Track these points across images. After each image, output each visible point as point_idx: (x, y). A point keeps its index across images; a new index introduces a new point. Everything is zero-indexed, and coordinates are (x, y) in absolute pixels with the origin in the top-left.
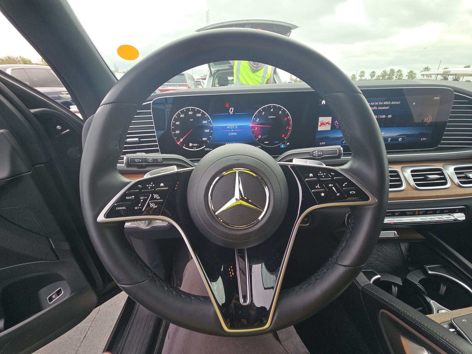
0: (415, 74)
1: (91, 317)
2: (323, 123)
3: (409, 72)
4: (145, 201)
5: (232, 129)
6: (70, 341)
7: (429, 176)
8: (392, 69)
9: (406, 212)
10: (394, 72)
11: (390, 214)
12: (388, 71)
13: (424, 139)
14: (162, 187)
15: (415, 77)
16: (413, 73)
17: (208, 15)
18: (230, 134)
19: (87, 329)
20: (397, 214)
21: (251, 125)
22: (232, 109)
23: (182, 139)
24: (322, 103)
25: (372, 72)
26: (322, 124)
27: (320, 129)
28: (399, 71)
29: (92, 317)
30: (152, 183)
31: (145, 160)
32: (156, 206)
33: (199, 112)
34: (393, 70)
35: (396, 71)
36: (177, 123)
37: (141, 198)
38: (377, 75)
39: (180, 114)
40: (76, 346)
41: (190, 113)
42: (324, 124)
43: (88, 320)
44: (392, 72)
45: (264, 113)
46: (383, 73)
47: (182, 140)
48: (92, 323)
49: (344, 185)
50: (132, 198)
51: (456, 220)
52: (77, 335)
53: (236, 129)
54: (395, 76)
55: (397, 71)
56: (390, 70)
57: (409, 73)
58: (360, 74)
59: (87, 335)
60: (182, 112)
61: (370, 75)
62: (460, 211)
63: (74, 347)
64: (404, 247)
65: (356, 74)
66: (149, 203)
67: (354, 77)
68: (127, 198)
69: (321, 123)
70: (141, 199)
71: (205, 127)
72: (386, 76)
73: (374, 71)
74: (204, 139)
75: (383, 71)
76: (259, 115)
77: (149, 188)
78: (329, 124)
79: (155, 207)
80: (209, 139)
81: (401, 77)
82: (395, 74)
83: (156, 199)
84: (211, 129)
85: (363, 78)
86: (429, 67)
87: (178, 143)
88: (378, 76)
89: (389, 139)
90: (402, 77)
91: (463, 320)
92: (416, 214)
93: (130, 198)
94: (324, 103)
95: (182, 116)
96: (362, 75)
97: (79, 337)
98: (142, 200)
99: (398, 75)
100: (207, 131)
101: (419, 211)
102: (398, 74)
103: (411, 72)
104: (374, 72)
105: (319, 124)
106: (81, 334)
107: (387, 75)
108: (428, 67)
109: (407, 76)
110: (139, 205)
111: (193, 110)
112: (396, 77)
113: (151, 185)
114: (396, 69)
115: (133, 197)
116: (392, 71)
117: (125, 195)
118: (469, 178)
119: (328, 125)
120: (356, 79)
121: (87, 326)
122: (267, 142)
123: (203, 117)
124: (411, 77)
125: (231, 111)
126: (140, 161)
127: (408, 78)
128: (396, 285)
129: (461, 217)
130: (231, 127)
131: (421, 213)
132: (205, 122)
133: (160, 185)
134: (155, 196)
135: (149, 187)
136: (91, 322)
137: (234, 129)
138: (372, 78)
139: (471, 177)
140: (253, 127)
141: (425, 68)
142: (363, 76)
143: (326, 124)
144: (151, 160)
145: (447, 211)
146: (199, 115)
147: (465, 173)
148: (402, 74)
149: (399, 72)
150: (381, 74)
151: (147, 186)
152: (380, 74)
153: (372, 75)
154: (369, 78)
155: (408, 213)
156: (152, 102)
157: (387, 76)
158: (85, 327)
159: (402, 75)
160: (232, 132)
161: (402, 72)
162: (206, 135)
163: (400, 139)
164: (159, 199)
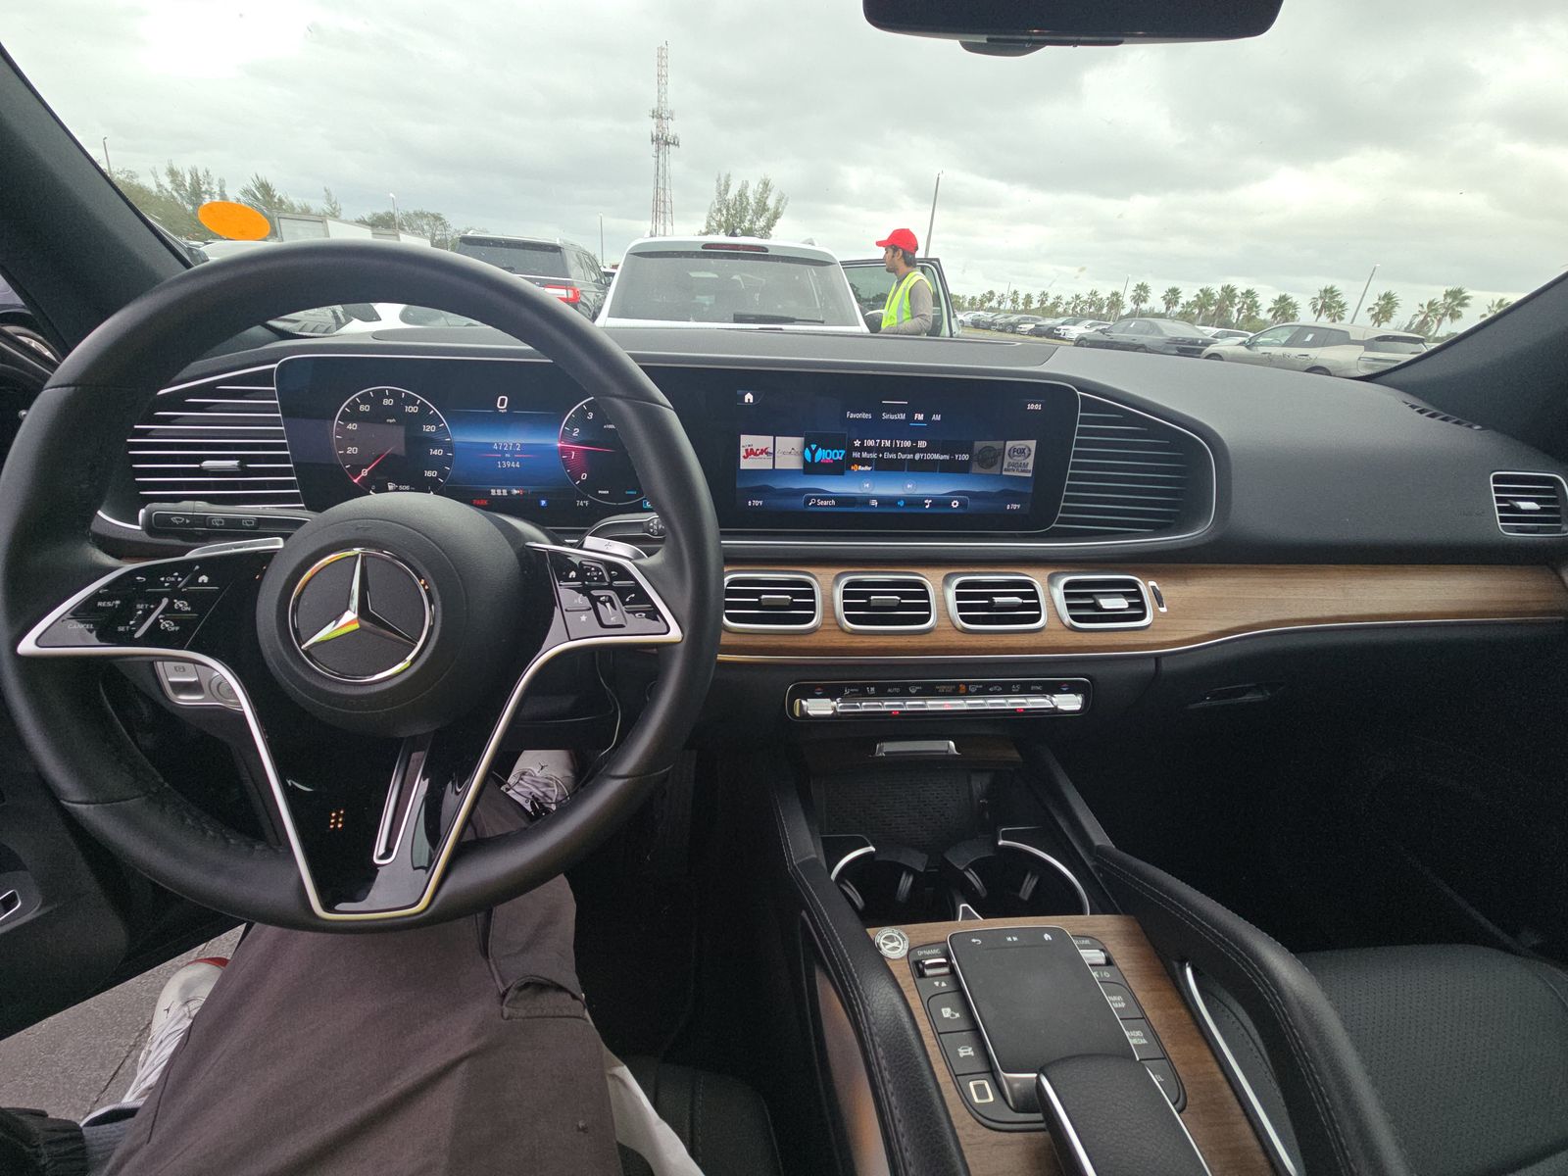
0: (1294, 306)
1: (139, 1018)
2: (752, 449)
3: (1277, 298)
4: (148, 613)
5: (506, 452)
6: (67, 1086)
7: (997, 600)
8: (1229, 286)
9: (937, 687)
10: (1235, 296)
11: (897, 690)
12: (1217, 289)
13: (1015, 506)
14: (203, 584)
15: (1293, 316)
16: (1290, 304)
17: (663, 58)
18: (502, 464)
19: (122, 1053)
20: (913, 691)
21: (559, 445)
22: (504, 399)
23: (367, 471)
24: (746, 401)
25: (1170, 291)
26: (750, 453)
27: (745, 464)
28: (1249, 293)
29: (143, 1019)
30: (176, 574)
31: (203, 521)
32: (177, 628)
33: (412, 401)
34: (1232, 290)
35: (1238, 292)
36: (350, 427)
37: (139, 606)
38: (1182, 301)
39: (360, 404)
40: (85, 1099)
41: (387, 402)
42: (755, 454)
43: (129, 1028)
44: (1228, 296)
45: (591, 415)
46: (1201, 296)
47: (365, 473)
48: (140, 1035)
49: (628, 600)
50: (114, 605)
51: (1055, 710)
52: (89, 1068)
53: (517, 452)
54: (1236, 308)
55: (1243, 294)
56: (1222, 289)
57: (1276, 302)
58: (1135, 294)
59: (121, 1071)
60: (365, 399)
61: (1164, 298)
62: (1073, 689)
63: (80, 1103)
64: (979, 784)
65: (1121, 292)
66: (157, 619)
67: (1118, 300)
68: (100, 604)
69: (747, 450)
70: (139, 610)
71: (431, 441)
72: (1211, 305)
73: (1177, 287)
74: (429, 474)
75: (1201, 290)
76: (580, 419)
77: (166, 585)
78: (767, 453)
79: (173, 629)
80: (443, 474)
81: (1254, 314)
82: (1237, 300)
83: (179, 611)
84: (449, 447)
85: (1144, 306)
86: (1335, 289)
87: (355, 481)
88: (1188, 303)
89: (926, 501)
90: (1258, 314)
91: (974, 940)
92: (961, 692)
93: (109, 604)
94: (751, 401)
95: (362, 408)
96: (1140, 295)
97: (95, 1074)
98: (140, 612)
99: (1245, 306)
100: (436, 452)
101: (967, 684)
102: (1244, 303)
103: (1283, 299)
104: (1174, 292)
105: (743, 453)
106: (103, 1066)
107: (1214, 304)
108: (1331, 288)
109: (1269, 310)
110: (132, 623)
111: (394, 395)
112: (1239, 311)
113: (173, 579)
114: (1241, 286)
115: (118, 602)
116: (1229, 293)
117: (96, 596)
118: (1101, 609)
119: (764, 455)
120: (1123, 308)
121: (123, 1044)
122: (604, 492)
123: (424, 416)
124: (1283, 313)
125: (502, 403)
126: (188, 521)
127: (1274, 316)
128: (910, 871)
129: (1070, 703)
130: (503, 447)
131: (972, 689)
132: (429, 429)
133: (198, 579)
134: (178, 604)
135: (165, 581)
136: (137, 1034)
137: (513, 452)
138: (1168, 308)
139: (1104, 607)
140: (563, 451)
141: (1326, 291)
142: (1145, 301)
143: (761, 453)
144: (221, 522)
145: (1039, 688)
146: (412, 409)
147: (1096, 596)
148: (1257, 302)
149: (1247, 297)
150: (1195, 299)
151: (162, 579)
152: (1192, 299)
153: (1170, 299)
154: (1161, 307)
155: (942, 689)
156: (275, 366)
157: (1213, 308)
158: (116, 1048)
159: (1257, 307)
160: (506, 459)
161: (1256, 299)
162: (436, 464)
163: (955, 504)
164: (187, 612)
